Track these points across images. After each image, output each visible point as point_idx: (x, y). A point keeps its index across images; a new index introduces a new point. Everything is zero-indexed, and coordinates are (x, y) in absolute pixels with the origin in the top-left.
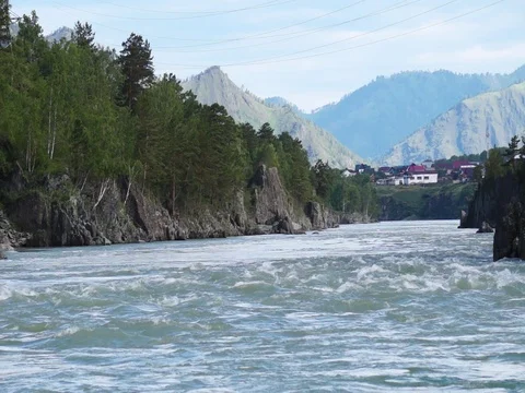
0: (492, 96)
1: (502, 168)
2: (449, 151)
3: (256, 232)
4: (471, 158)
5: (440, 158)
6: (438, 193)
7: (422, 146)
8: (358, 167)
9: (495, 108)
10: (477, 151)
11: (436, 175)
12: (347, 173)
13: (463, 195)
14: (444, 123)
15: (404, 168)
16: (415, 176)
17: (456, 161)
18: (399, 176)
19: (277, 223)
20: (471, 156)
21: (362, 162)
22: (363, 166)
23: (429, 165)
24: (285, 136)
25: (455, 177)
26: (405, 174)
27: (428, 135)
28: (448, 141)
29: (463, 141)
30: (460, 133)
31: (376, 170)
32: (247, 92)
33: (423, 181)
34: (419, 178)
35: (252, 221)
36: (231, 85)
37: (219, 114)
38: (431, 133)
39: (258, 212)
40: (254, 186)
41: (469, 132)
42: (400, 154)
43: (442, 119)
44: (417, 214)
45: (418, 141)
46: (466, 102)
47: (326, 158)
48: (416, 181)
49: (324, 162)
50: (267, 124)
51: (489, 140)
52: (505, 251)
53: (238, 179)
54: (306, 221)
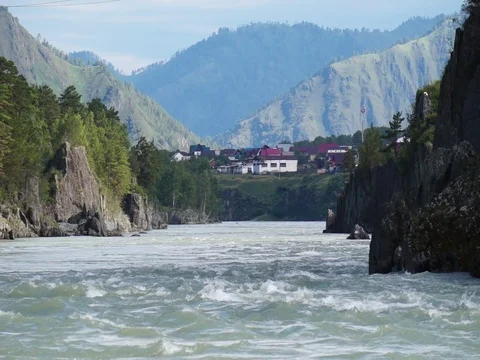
0: (369, 58)
1: (381, 155)
2: (313, 130)
3: (55, 233)
4: (341, 141)
5: (300, 139)
6: (297, 185)
7: (278, 123)
8: (193, 148)
9: (373, 75)
10: (349, 130)
11: (296, 162)
12: (179, 157)
13: (330, 189)
14: (307, 93)
15: (254, 151)
16: (269, 162)
17: (321, 144)
18: (248, 162)
19: (84, 221)
20: (342, 137)
21: (198, 141)
22: (200, 148)
23: (286, 148)
24: (96, 105)
25: (320, 164)
26: (256, 159)
27: (286, 108)
28: (311, 118)
29: (330, 118)
30: (327, 107)
31: (218, 153)
32: (46, 44)
33: (278, 169)
34: (273, 165)
35: (50, 219)
36: (24, 33)
37: (5, 71)
38: (290, 106)
39: (58, 206)
40: (53, 171)
41: (339, 106)
42: (248, 132)
43: (304, 88)
44: (269, 212)
45: (272, 116)
46: (337, 66)
47: (151, 134)
48: (269, 169)
49: (148, 140)
50: (72, 88)
51: (364, 117)
52: (384, 263)
53: (31, 160)
54: (123, 219)
